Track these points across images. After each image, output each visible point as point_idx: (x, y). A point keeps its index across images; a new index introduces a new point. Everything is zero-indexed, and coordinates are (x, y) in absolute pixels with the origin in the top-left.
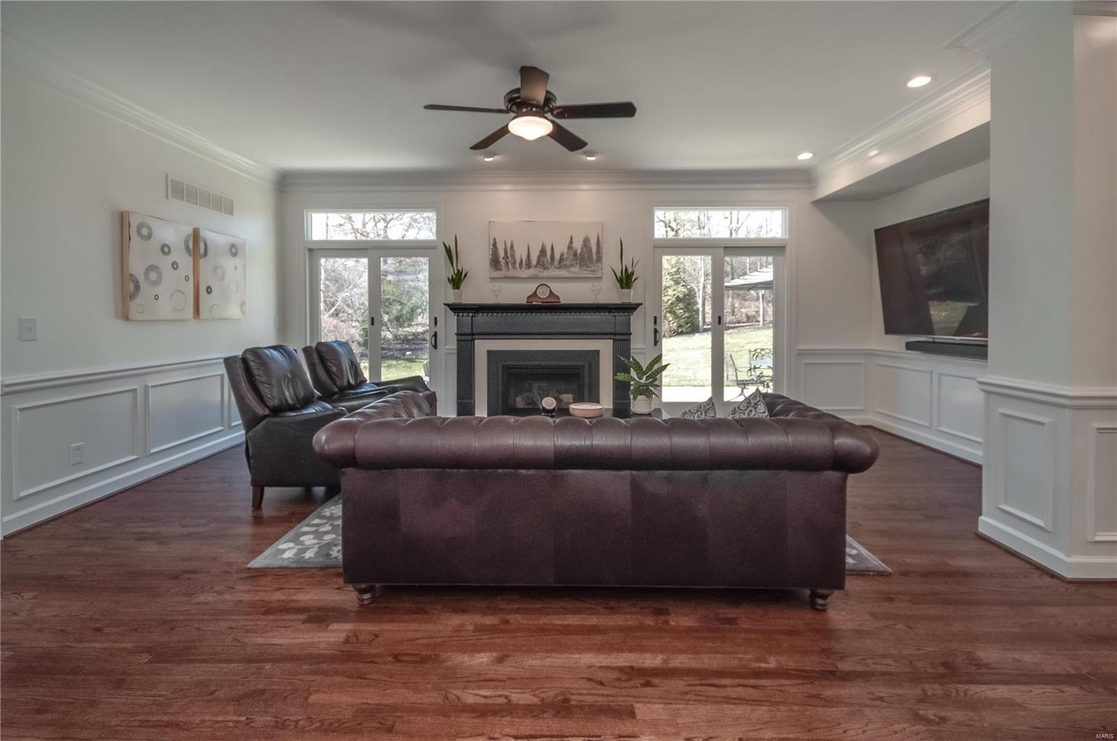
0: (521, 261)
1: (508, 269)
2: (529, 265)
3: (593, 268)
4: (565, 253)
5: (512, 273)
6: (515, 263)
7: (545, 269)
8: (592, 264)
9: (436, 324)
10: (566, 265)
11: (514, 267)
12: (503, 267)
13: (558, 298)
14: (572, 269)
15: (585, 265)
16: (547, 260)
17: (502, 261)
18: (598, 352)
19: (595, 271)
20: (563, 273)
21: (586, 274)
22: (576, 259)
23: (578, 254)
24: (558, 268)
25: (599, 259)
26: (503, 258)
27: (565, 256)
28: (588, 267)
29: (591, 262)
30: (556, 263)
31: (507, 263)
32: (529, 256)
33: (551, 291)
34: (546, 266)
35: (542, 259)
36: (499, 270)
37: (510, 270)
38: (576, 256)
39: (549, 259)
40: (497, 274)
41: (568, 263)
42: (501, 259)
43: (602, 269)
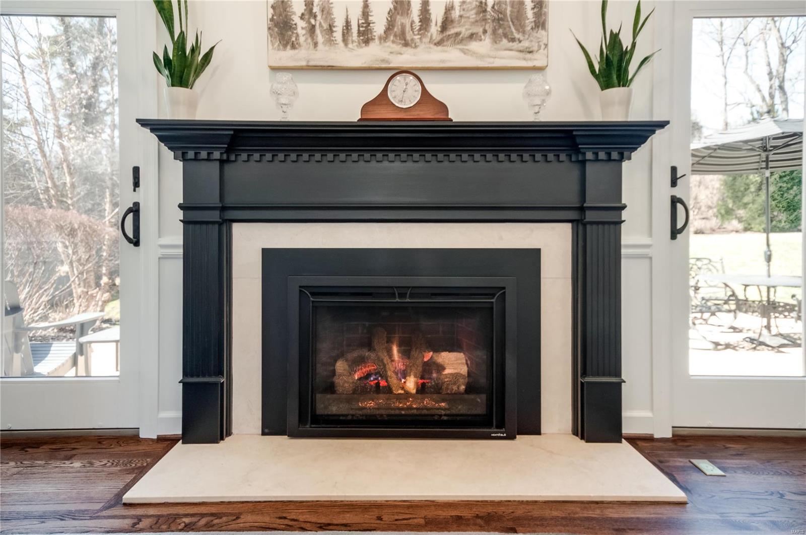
0: (348, 25)
1: (316, 44)
2: (366, 36)
3: (525, 44)
4: (457, 8)
5: (323, 55)
6: (331, 29)
7: (406, 44)
8: (524, 32)
9: (136, 184)
10: (457, 34)
11: (330, 41)
12: (302, 39)
13: (443, 107)
14: (474, 46)
15: (505, 35)
16: (412, 23)
17: (301, 24)
18: (536, 253)
19: (530, 52)
20: (452, 56)
21: (508, 57)
22: (485, 20)
23: (489, 9)
24: (438, 44)
25: (540, 23)
26: (302, 17)
27: (456, 14)
28: (513, 40)
29: (521, 28)
30: (434, 29)
31: (312, 30)
32: (366, 13)
33: (425, 92)
34: (408, 38)
35: (400, 20)
36: (293, 47)
37: (320, 46)
38: (485, 11)
39: (417, 20)
40: (287, 57)
41: (464, 30)
42: (296, 19)
43: (546, 45)
